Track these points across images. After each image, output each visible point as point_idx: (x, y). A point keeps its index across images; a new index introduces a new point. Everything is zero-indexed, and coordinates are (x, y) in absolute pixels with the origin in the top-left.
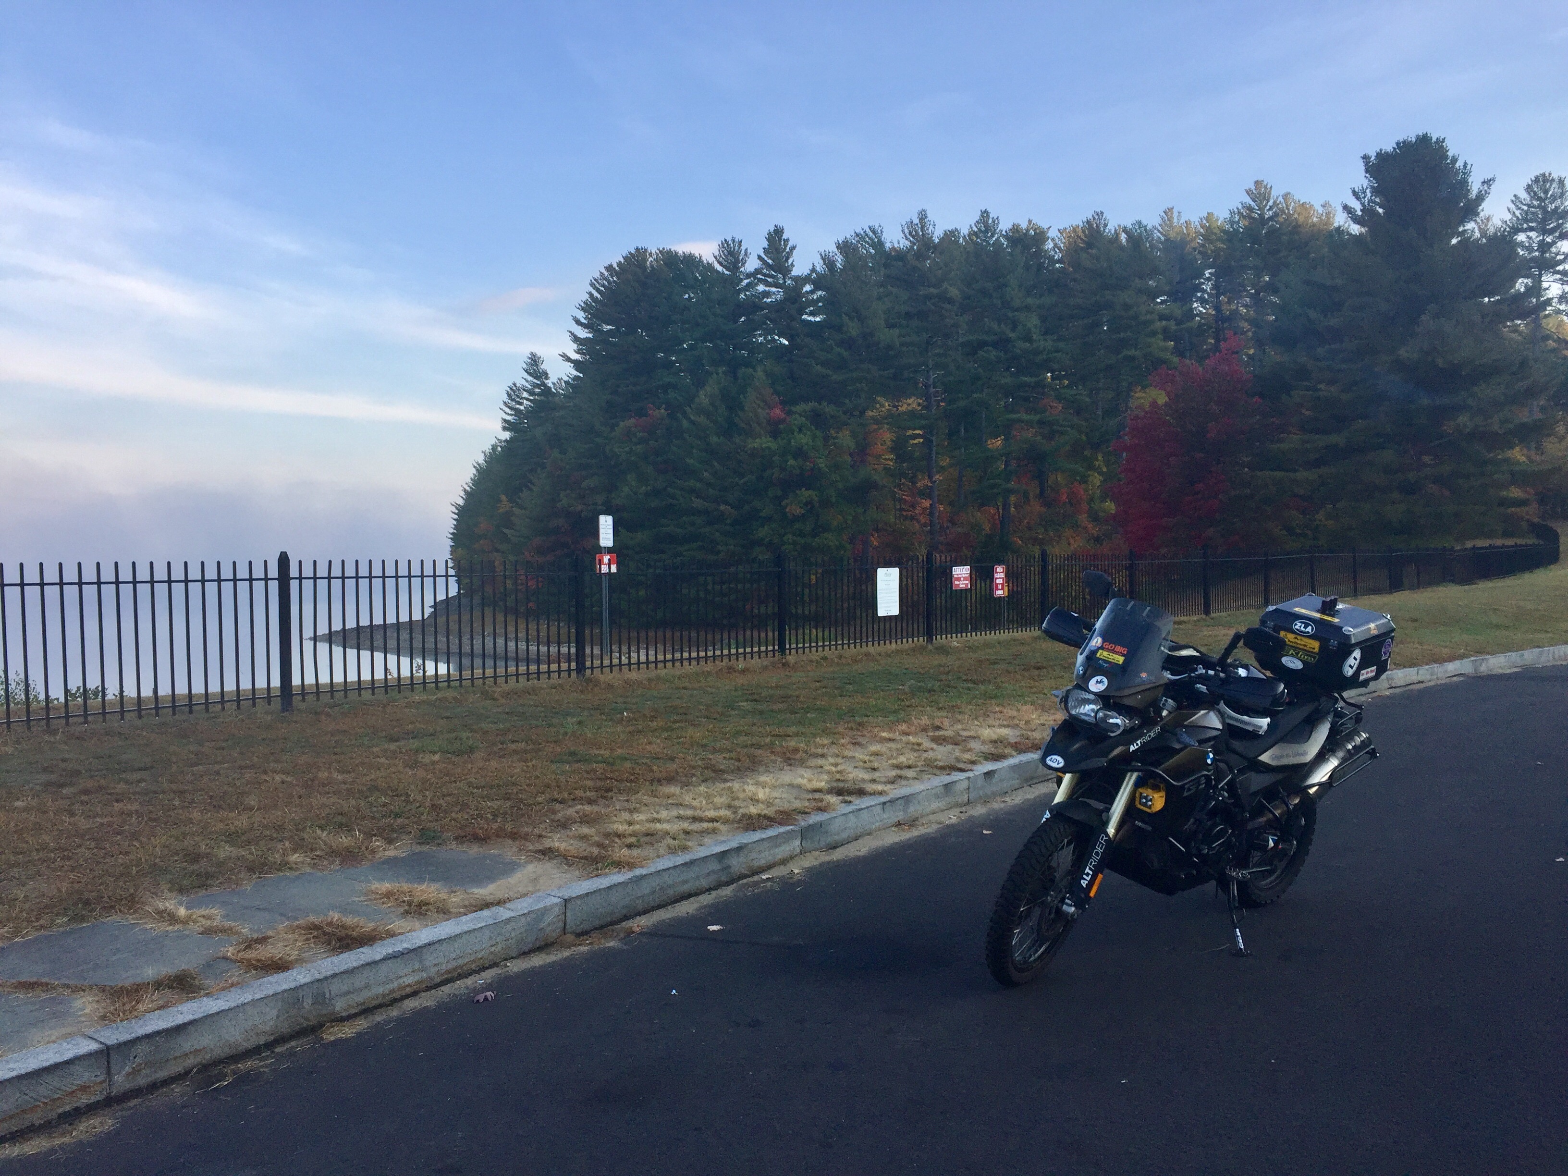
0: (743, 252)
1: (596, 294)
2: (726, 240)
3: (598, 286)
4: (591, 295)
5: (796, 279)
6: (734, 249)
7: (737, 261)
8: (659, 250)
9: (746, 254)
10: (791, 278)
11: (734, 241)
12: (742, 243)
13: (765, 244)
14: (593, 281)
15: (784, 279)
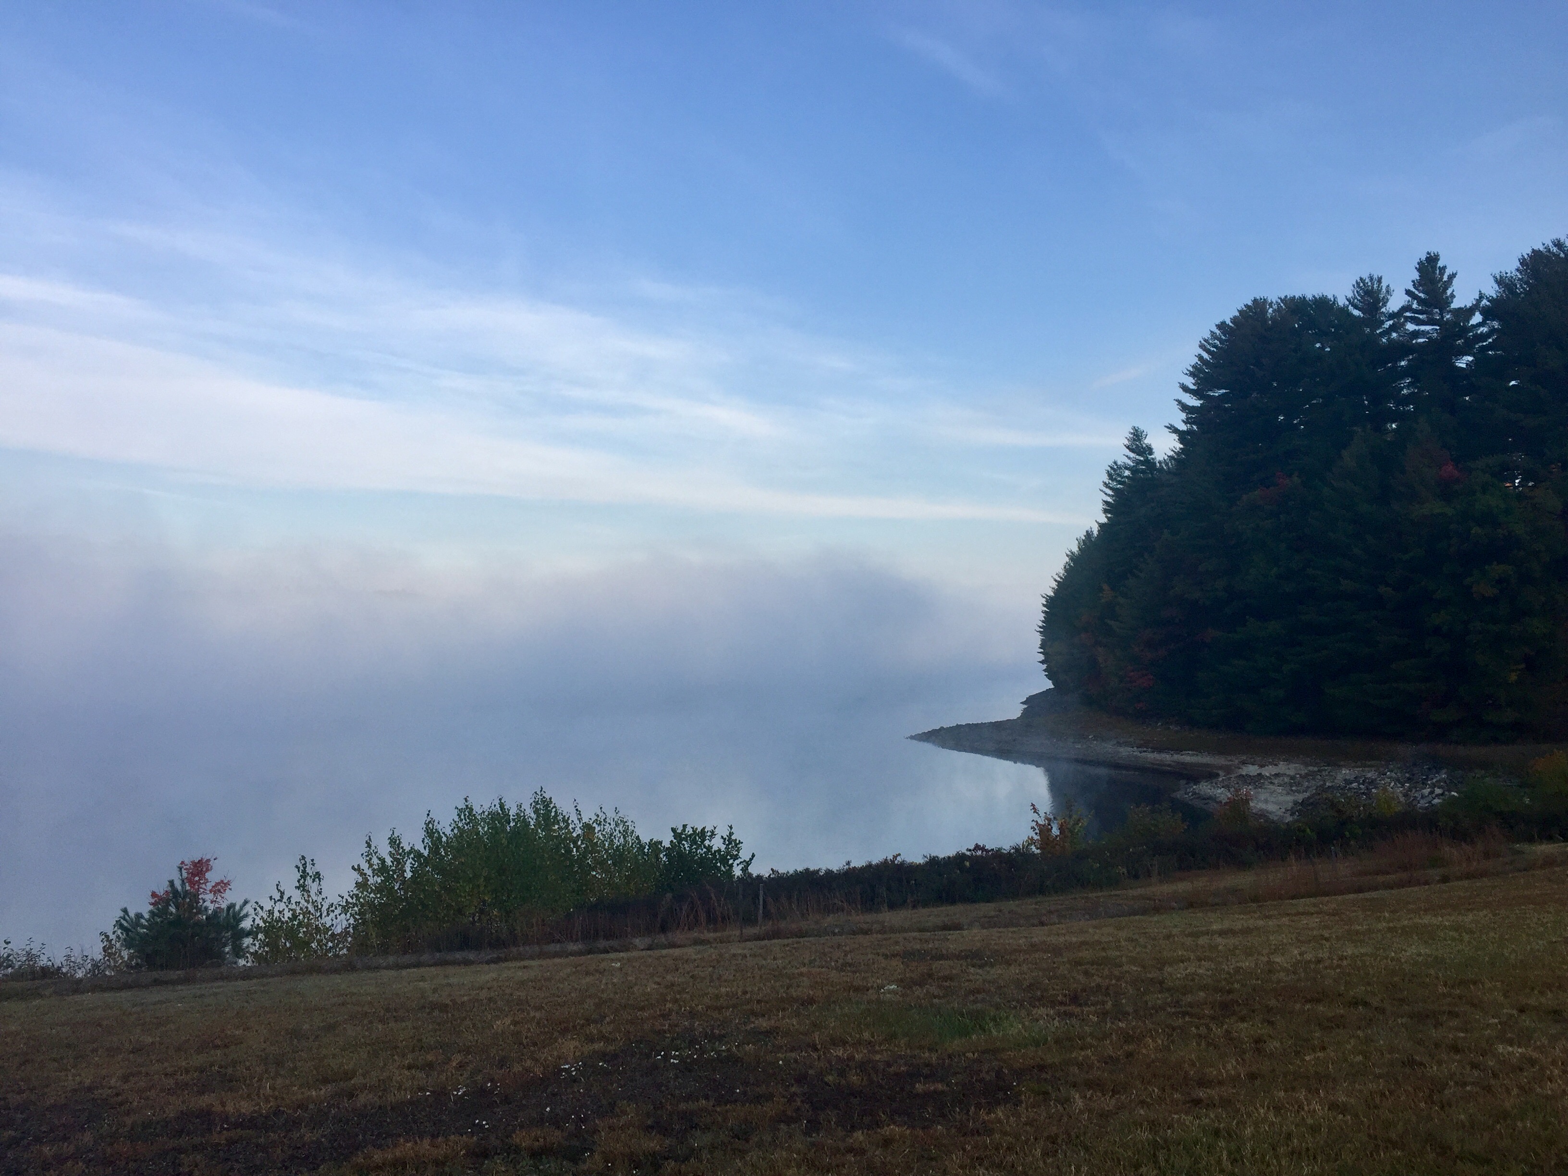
0: (1384, 290)
1: (1206, 356)
2: (1361, 279)
3: (1208, 347)
4: (1200, 357)
5: (1459, 312)
6: (1373, 287)
7: (1377, 300)
8: (1281, 299)
9: (1388, 292)
10: (1450, 311)
11: (1371, 278)
12: (1383, 280)
13: (1416, 276)
14: (1203, 342)
15: (1441, 314)
